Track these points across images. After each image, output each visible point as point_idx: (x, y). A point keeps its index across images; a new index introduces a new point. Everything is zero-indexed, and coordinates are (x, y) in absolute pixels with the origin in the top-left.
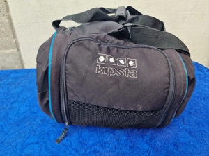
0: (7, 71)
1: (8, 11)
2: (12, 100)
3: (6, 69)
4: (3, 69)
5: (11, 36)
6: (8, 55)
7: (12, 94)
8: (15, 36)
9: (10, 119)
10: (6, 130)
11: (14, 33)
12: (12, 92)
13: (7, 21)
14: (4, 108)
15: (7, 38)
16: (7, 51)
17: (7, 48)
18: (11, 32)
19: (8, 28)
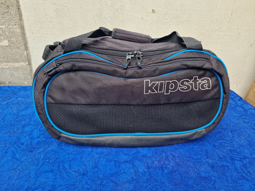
0: (15, 87)
1: (21, 19)
2: (23, 123)
4: (10, 85)
5: (23, 48)
6: (17, 68)
7: (23, 116)
8: (26, 48)
9: (22, 144)
10: (17, 156)
11: (26, 44)
12: (23, 113)
13: (18, 30)
14: (14, 132)
15: (18, 50)
16: (17, 65)
17: (17, 61)
18: (22, 43)
19: (20, 38)
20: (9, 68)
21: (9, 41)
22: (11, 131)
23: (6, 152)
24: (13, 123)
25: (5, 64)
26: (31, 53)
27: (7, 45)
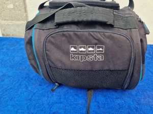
3: (16, 37)
4: (13, 37)
5: (23, 10)
6: (18, 26)
8: (26, 11)
11: (25, 8)
15: (20, 12)
16: (19, 23)
17: (19, 20)
18: (23, 7)
19: (21, 3)
20: (13, 25)
21: (14, 5)
22: (20, 68)
23: (20, 85)
24: (21, 62)
25: (10, 21)
26: (29, 15)
27: (12, 8)
